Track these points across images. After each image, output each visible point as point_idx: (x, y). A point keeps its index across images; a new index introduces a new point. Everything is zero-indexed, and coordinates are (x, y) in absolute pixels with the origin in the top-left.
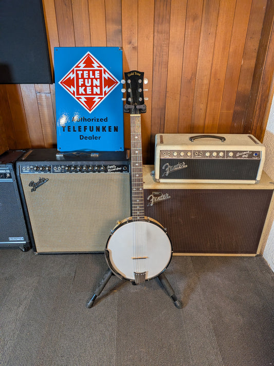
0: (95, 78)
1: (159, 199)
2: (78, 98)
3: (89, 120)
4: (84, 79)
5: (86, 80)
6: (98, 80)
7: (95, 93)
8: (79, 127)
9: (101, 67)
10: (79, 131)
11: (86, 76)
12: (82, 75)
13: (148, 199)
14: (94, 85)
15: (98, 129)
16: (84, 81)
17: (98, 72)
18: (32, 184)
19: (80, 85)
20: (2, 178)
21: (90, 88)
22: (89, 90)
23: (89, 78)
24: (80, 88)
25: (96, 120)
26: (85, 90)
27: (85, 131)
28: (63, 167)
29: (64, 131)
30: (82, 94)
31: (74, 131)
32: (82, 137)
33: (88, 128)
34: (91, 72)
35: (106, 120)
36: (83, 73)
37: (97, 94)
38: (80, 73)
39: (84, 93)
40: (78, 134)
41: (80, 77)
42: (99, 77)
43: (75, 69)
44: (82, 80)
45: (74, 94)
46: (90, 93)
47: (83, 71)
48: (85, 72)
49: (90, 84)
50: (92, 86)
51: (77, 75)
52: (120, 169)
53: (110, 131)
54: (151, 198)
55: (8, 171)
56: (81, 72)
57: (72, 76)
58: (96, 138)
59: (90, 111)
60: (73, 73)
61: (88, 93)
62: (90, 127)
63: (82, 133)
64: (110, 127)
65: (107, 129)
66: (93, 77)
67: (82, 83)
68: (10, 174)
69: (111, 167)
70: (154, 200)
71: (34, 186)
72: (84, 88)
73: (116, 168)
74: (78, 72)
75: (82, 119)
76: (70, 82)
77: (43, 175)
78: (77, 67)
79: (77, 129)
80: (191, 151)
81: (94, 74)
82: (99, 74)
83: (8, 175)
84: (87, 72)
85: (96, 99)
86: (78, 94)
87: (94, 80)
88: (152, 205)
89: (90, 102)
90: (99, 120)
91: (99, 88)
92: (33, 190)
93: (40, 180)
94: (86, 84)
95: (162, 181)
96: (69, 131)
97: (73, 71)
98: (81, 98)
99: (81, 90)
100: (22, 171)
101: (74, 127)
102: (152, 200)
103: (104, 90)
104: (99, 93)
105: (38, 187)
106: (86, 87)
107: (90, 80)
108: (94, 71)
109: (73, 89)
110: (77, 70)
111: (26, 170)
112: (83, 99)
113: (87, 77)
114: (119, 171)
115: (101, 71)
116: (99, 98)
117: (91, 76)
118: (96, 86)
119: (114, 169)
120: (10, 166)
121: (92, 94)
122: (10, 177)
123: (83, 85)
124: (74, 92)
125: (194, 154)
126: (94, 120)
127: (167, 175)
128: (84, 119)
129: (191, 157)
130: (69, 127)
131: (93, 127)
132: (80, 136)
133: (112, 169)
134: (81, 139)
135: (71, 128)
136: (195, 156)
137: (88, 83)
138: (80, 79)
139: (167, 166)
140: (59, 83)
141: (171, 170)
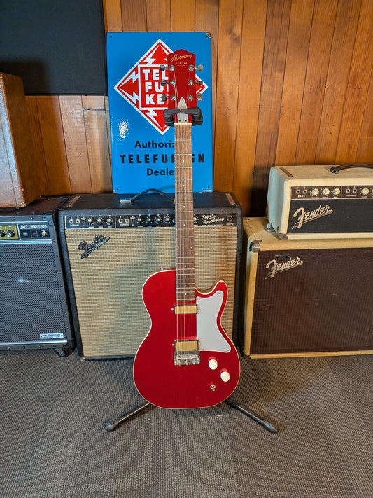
1: (285, 266)
2: (144, 112)
3: (161, 145)
4: (153, 82)
5: (156, 84)
8: (146, 156)
10: (147, 162)
11: (155, 77)
12: (150, 75)
13: (268, 266)
15: (174, 159)
16: (153, 86)
18: (83, 246)
19: (147, 91)
20: (35, 237)
22: (161, 100)
23: (161, 80)
24: (147, 95)
26: (155, 99)
27: (155, 162)
28: (133, 218)
29: (123, 162)
30: (150, 106)
31: (139, 162)
32: (150, 172)
33: (159, 157)
36: (152, 72)
38: (147, 72)
39: (153, 103)
40: (144, 166)
41: (147, 78)
43: (140, 66)
44: (150, 83)
45: (137, 105)
46: (163, 103)
47: (151, 69)
49: (162, 90)
51: (143, 75)
52: (222, 219)
54: (272, 265)
55: (45, 227)
56: (149, 71)
57: (135, 77)
58: (171, 173)
59: (162, 131)
60: (137, 73)
61: (158, 104)
62: (163, 156)
63: (151, 165)
66: (167, 79)
67: (151, 88)
68: (47, 231)
69: (207, 217)
70: (277, 267)
71: (86, 249)
72: (152, 95)
73: (216, 218)
74: (144, 71)
75: (149, 143)
76: (131, 87)
77: (101, 231)
78: (142, 63)
79: (142, 159)
80: (339, 187)
83: (44, 233)
84: (157, 71)
86: (144, 105)
88: (272, 276)
92: (85, 256)
93: (97, 239)
94: (157, 90)
95: (291, 236)
96: (130, 162)
97: (136, 69)
98: (148, 111)
99: (149, 99)
100: (68, 224)
101: (138, 156)
102: (274, 268)
105: (92, 251)
106: (156, 94)
109: (136, 98)
110: (142, 69)
111: (75, 223)
112: (152, 113)
113: (158, 79)
114: (220, 223)
117: (164, 78)
119: (213, 221)
120: (50, 217)
122: (47, 236)
123: (152, 91)
124: (137, 101)
125: (344, 191)
126: (168, 145)
127: (299, 226)
128: (153, 144)
129: (339, 196)
130: (130, 156)
131: (166, 155)
132: (148, 170)
133: (210, 220)
134: (148, 174)
135: (135, 158)
136: (345, 194)
137: (159, 88)
138: (147, 81)
139: (300, 212)
140: (115, 88)
141: (306, 219)
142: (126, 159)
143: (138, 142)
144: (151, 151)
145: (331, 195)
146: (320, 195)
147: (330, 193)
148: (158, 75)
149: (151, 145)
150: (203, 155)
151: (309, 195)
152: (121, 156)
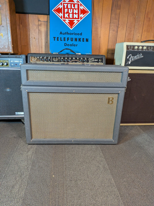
0: (75, 9)
2: (64, 20)
3: (71, 34)
4: (68, 9)
5: (69, 10)
6: (77, 10)
7: (74, 17)
8: (64, 38)
9: (79, 2)
10: (64, 40)
11: (69, 7)
12: (67, 6)
14: (74, 13)
15: (76, 40)
16: (68, 10)
17: (77, 5)
19: (65, 12)
21: (72, 14)
22: (71, 16)
23: (71, 8)
24: (65, 14)
25: (75, 34)
26: (69, 15)
27: (68, 41)
28: (59, 58)
29: (54, 40)
30: (67, 18)
31: (61, 40)
34: (72, 5)
35: (81, 34)
36: (68, 5)
37: (76, 18)
38: (66, 5)
39: (68, 17)
40: (63, 42)
41: (66, 7)
42: (77, 8)
43: (63, 2)
44: (67, 9)
45: (61, 18)
46: (72, 17)
47: (68, 4)
48: (69, 5)
49: (72, 12)
50: (73, 13)
51: (64, 6)
52: (97, 60)
53: (83, 41)
55: (21, 62)
56: (67, 5)
57: (61, 7)
58: (74, 45)
59: (71, 28)
60: (61, 5)
61: (70, 17)
62: (71, 38)
63: (66, 42)
64: (83, 39)
65: (81, 40)
66: (74, 8)
67: (67, 11)
69: (91, 59)
72: (68, 14)
73: (95, 60)
74: (64, 4)
75: (66, 33)
76: (59, 10)
79: (63, 39)
80: (146, 46)
81: (74, 6)
82: (77, 7)
83: (20, 64)
84: (70, 5)
85: (76, 21)
86: (64, 18)
87: (74, 10)
89: (71, 23)
90: (77, 34)
91: (77, 15)
94: (69, 12)
96: (58, 40)
97: (61, 4)
98: (66, 20)
99: (66, 15)
100: (31, 60)
101: (61, 38)
103: (80, 16)
104: (77, 17)
106: (69, 13)
107: (72, 10)
108: (74, 5)
109: (61, 15)
110: (64, 3)
111: (34, 59)
112: (67, 21)
113: (70, 8)
114: (96, 62)
115: (78, 4)
116: (77, 21)
117: (73, 7)
118: (76, 14)
119: (93, 61)
121: (73, 18)
123: (68, 12)
124: (62, 16)
125: (148, 48)
126: (73, 34)
128: (67, 33)
129: (146, 50)
130: (58, 38)
131: (73, 38)
132: (65, 44)
133: (92, 60)
134: (65, 46)
135: (59, 39)
136: (148, 49)
137: (71, 11)
138: (66, 8)
139: (130, 56)
140: (53, 10)
141: (132, 60)
142: (56, 39)
143: (61, 32)
144: (66, 36)
145: (142, 49)
146: (138, 49)
147: (142, 48)
148: (70, 6)
149: (66, 34)
150: (88, 39)
151: (133, 49)
152: (54, 37)
